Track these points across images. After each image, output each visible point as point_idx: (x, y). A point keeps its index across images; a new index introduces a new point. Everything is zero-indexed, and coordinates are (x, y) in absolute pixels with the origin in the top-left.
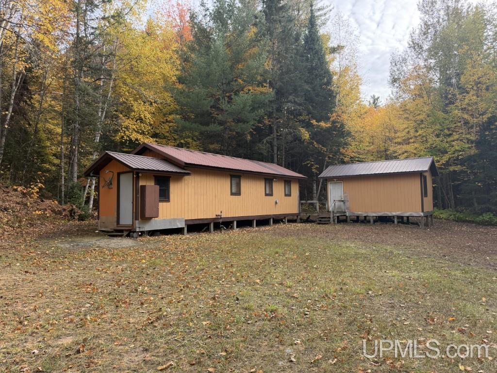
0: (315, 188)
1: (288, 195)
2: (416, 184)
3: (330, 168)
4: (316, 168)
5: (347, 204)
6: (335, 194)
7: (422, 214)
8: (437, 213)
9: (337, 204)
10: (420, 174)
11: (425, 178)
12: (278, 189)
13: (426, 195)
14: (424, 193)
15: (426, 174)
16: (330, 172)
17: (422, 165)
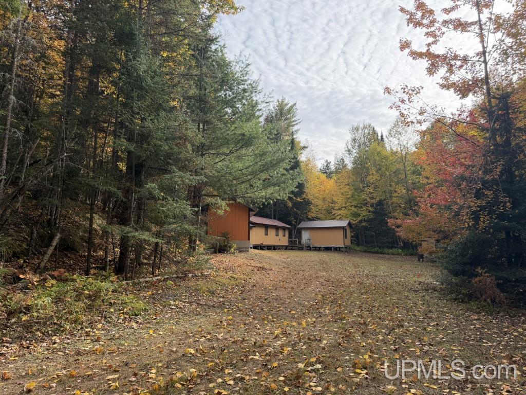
0: (293, 232)
1: (284, 236)
2: (341, 233)
3: (302, 223)
4: (295, 222)
5: (311, 241)
6: (305, 236)
7: (344, 246)
8: (352, 246)
9: (307, 241)
10: (343, 228)
11: (346, 230)
12: (281, 232)
13: (346, 237)
14: (345, 236)
15: (347, 228)
16: (303, 224)
17: (344, 223)
